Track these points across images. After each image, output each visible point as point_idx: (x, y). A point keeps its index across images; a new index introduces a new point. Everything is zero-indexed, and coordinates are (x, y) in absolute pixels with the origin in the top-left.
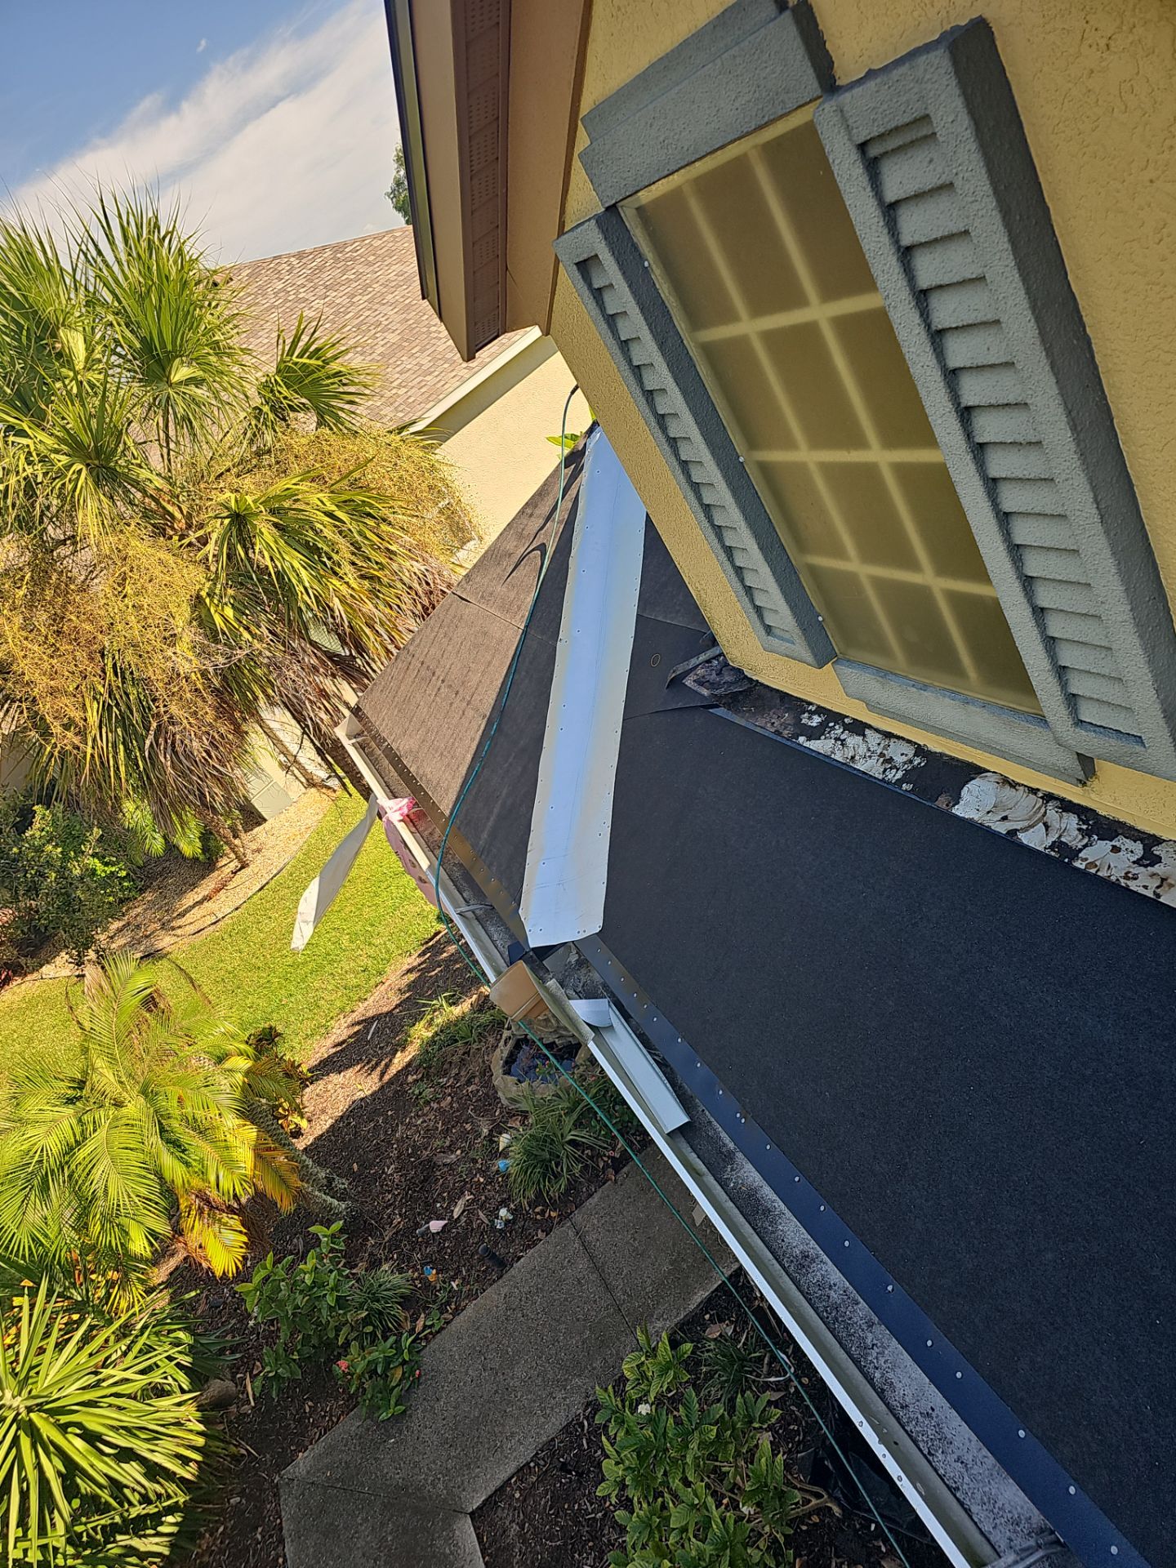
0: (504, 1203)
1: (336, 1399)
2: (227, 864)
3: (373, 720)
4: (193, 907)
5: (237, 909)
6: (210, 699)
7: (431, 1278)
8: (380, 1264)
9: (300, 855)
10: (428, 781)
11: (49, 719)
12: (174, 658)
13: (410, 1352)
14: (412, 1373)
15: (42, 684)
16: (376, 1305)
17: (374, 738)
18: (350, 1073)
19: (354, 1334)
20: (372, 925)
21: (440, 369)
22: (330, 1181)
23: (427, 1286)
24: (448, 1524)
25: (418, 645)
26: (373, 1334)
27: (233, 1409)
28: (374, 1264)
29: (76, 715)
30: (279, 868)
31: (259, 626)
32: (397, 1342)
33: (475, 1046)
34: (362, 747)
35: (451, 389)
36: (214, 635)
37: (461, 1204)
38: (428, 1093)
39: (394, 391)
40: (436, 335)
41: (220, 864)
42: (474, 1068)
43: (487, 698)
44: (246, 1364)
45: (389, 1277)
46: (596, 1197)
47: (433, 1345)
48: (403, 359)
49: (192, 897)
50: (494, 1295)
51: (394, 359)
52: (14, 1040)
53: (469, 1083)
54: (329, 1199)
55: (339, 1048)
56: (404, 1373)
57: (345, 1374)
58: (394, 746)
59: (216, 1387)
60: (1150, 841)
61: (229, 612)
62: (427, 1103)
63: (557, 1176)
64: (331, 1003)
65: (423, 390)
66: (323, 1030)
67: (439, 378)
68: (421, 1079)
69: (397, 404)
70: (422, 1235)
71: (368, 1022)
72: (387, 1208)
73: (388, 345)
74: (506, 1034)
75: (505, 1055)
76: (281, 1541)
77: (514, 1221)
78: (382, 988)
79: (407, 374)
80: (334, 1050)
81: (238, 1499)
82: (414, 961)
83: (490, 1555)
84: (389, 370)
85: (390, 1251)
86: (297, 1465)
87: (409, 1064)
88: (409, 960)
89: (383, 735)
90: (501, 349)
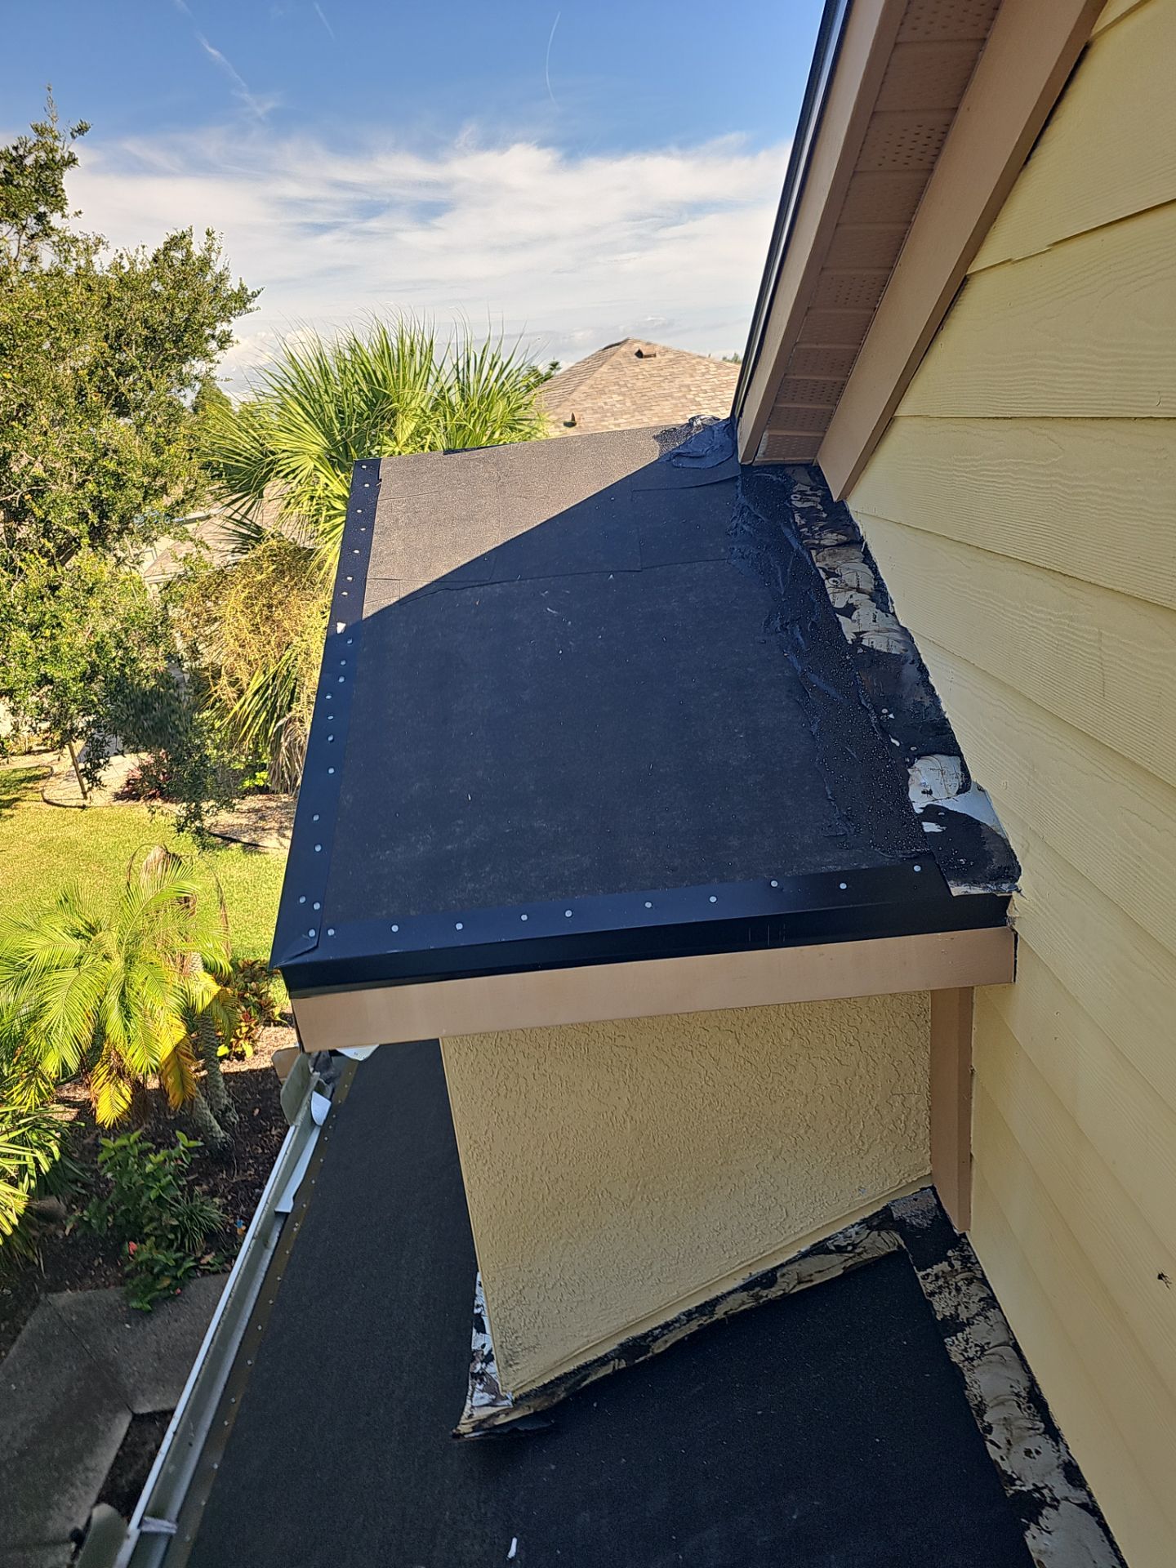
7: (239, 1231)
8: (214, 1196)
13: (183, 1273)
14: (175, 1289)
16: (188, 1224)
19: (159, 1232)
22: (228, 1109)
23: (233, 1235)
24: (115, 1411)
26: (171, 1242)
27: (52, 1227)
28: (213, 1193)
32: (183, 1259)
44: (80, 1201)
45: (214, 1209)
47: (204, 1280)
52: (123, 847)
54: (215, 1123)
56: (170, 1285)
57: (129, 1254)
59: (50, 1203)
72: (252, 1158)
76: (14, 1340)
81: (10, 1292)
83: (124, 1452)
85: (229, 1192)
86: (59, 1298)
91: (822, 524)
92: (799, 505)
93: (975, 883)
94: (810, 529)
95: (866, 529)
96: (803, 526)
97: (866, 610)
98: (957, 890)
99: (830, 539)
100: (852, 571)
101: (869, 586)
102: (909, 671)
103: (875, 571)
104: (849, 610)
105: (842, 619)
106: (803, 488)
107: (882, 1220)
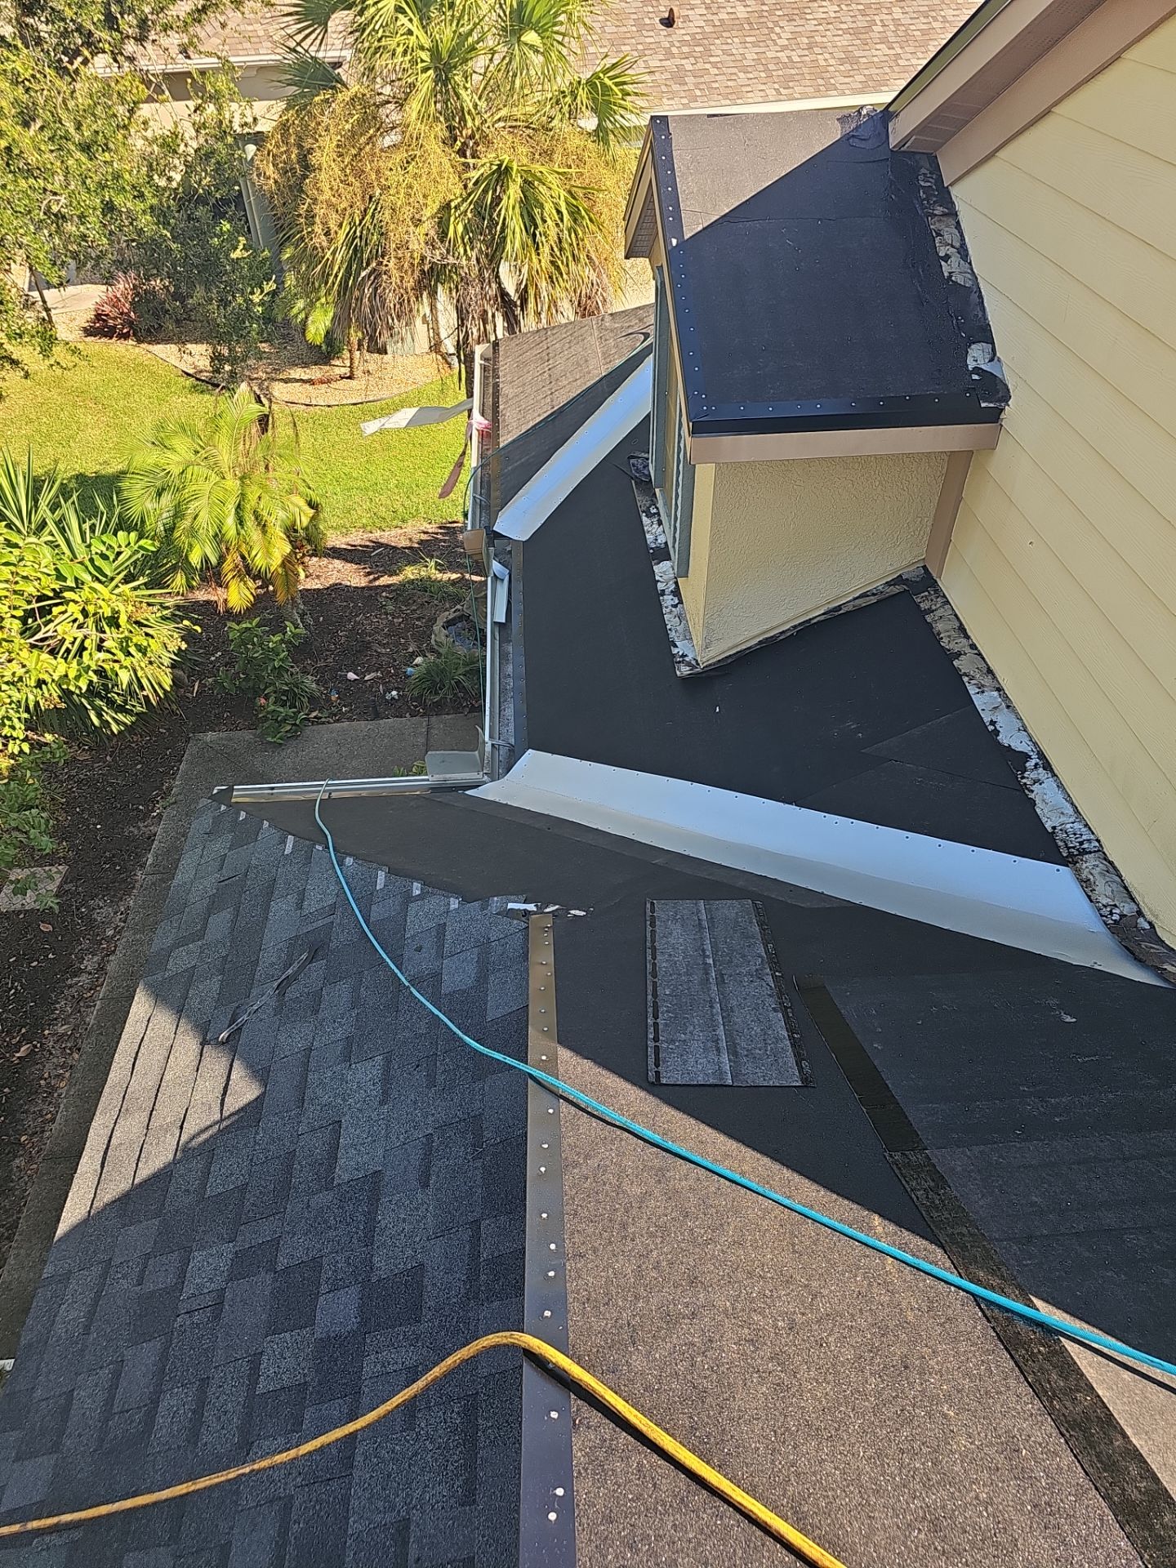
0: (396, 689)
1: (245, 720)
2: (339, 368)
3: (501, 359)
4: (297, 381)
5: (329, 406)
6: (417, 273)
7: (333, 698)
8: (308, 674)
9: (397, 399)
10: (504, 420)
11: (317, 220)
12: (412, 235)
13: (300, 722)
14: (296, 732)
15: (327, 195)
16: (295, 690)
17: (494, 370)
18: (349, 565)
19: (276, 693)
20: (417, 486)
21: (756, 74)
22: (304, 613)
23: (328, 699)
25: (553, 335)
26: (286, 701)
28: (304, 672)
29: (333, 227)
30: (375, 398)
31: (472, 249)
33: (436, 602)
34: (484, 369)
35: (750, 100)
36: (443, 235)
37: (373, 675)
38: (390, 608)
39: (708, 66)
40: (776, 38)
41: (333, 362)
42: (428, 613)
43: (562, 399)
45: (310, 683)
46: (450, 717)
47: (316, 728)
48: (735, 40)
49: (297, 373)
50: (363, 726)
51: (728, 35)
53: (418, 619)
54: (299, 622)
55: (350, 548)
56: (292, 729)
57: (261, 706)
58: (501, 385)
59: (180, 674)
60: (681, 602)
61: (460, 228)
62: (386, 614)
63: (437, 693)
64: (360, 517)
65: (729, 83)
66: (344, 530)
67: (750, 82)
68: (391, 599)
69: (702, 80)
70: (341, 676)
71: (379, 545)
72: (328, 651)
73: (733, 16)
74: (458, 607)
75: (450, 617)
76: (180, 761)
77: (397, 701)
78: (399, 531)
79: (729, 58)
80: (345, 547)
81: (163, 731)
82: (432, 528)
84: (717, 41)
85: (317, 672)
86: (207, 736)
87: (389, 586)
88: (428, 526)
89: (500, 374)
90: (814, 94)
91: (934, 199)
92: (922, 183)
93: (991, 402)
94: (928, 202)
95: (959, 206)
96: (924, 200)
97: (955, 259)
98: (983, 405)
99: (939, 210)
100: (949, 234)
101: (957, 245)
102: (974, 296)
103: (962, 235)
104: (947, 258)
105: (943, 263)
106: (926, 172)
107: (899, 580)
